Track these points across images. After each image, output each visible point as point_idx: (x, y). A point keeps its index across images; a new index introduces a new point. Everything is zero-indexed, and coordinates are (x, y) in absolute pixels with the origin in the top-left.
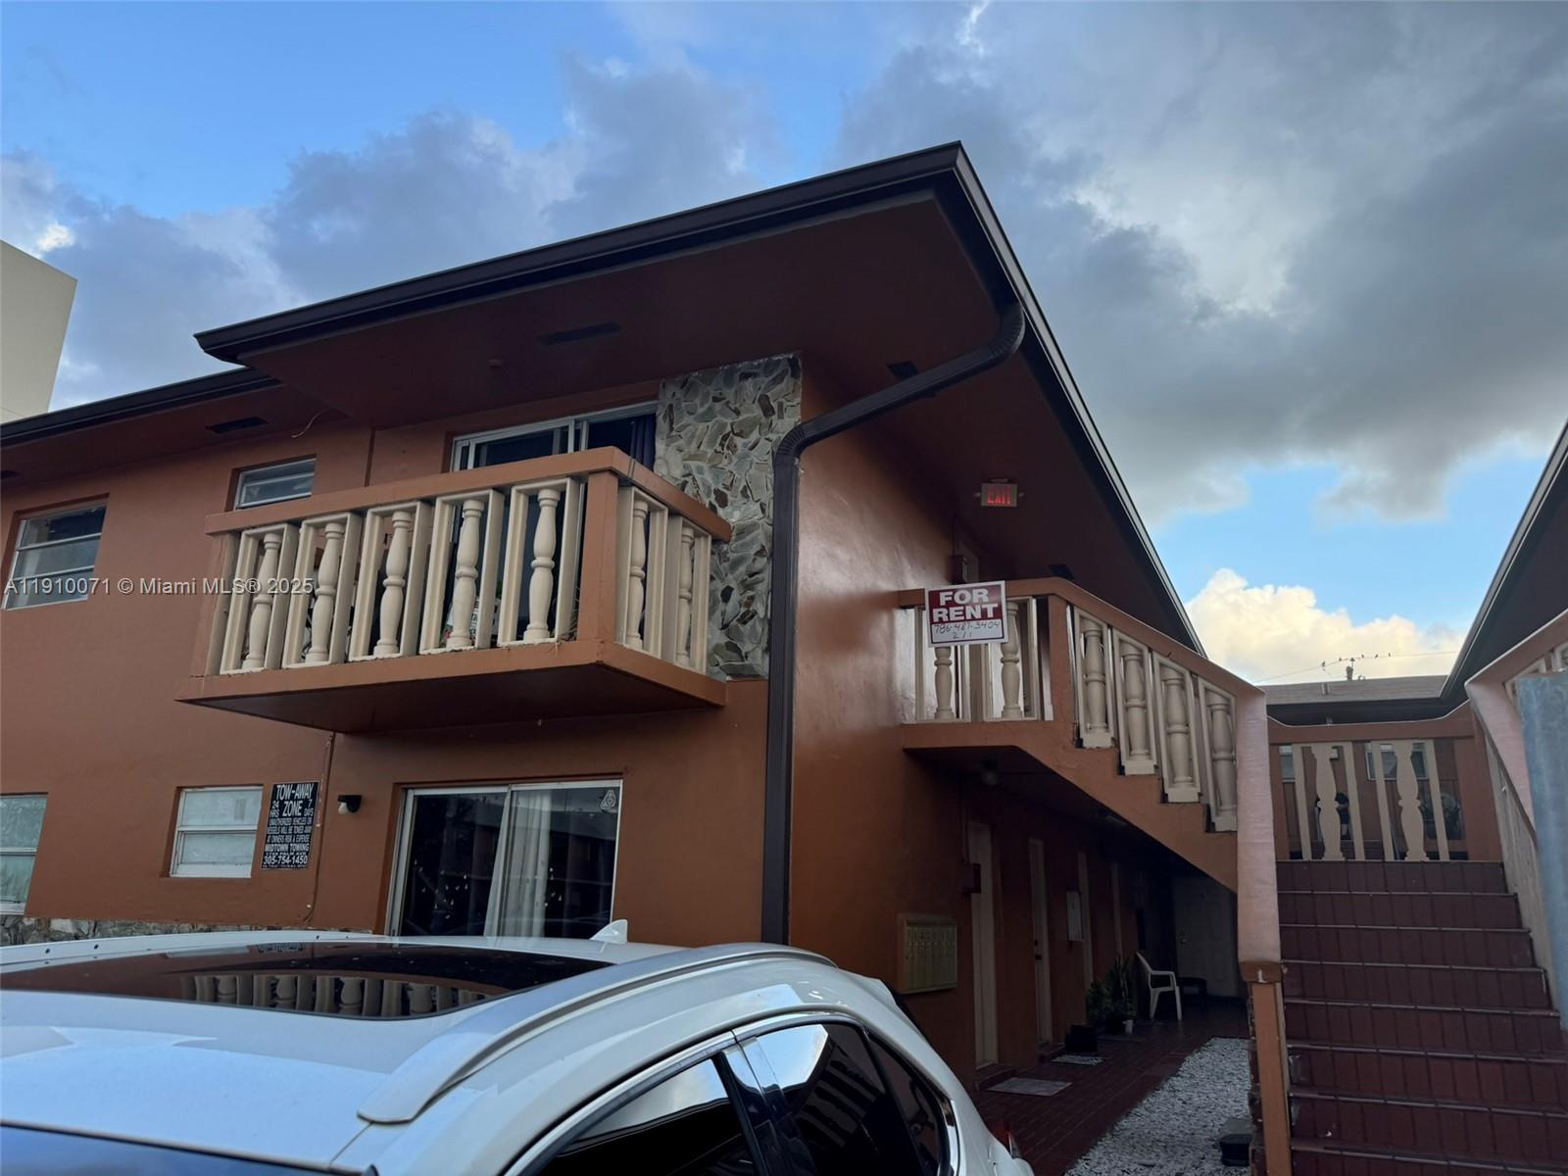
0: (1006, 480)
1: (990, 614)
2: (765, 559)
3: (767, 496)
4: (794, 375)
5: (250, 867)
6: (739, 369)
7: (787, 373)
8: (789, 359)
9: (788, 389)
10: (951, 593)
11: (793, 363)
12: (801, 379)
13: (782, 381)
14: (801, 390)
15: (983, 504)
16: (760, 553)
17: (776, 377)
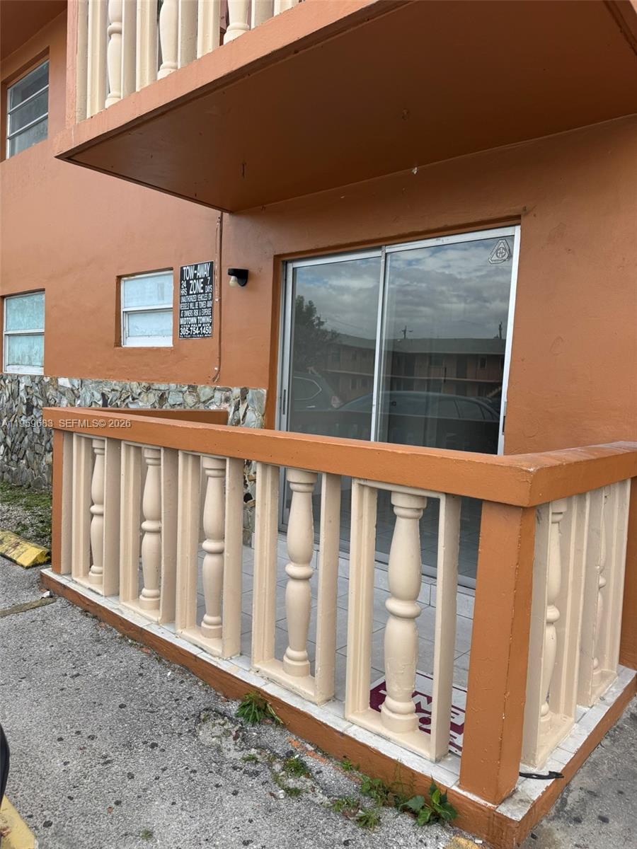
5: (171, 338)
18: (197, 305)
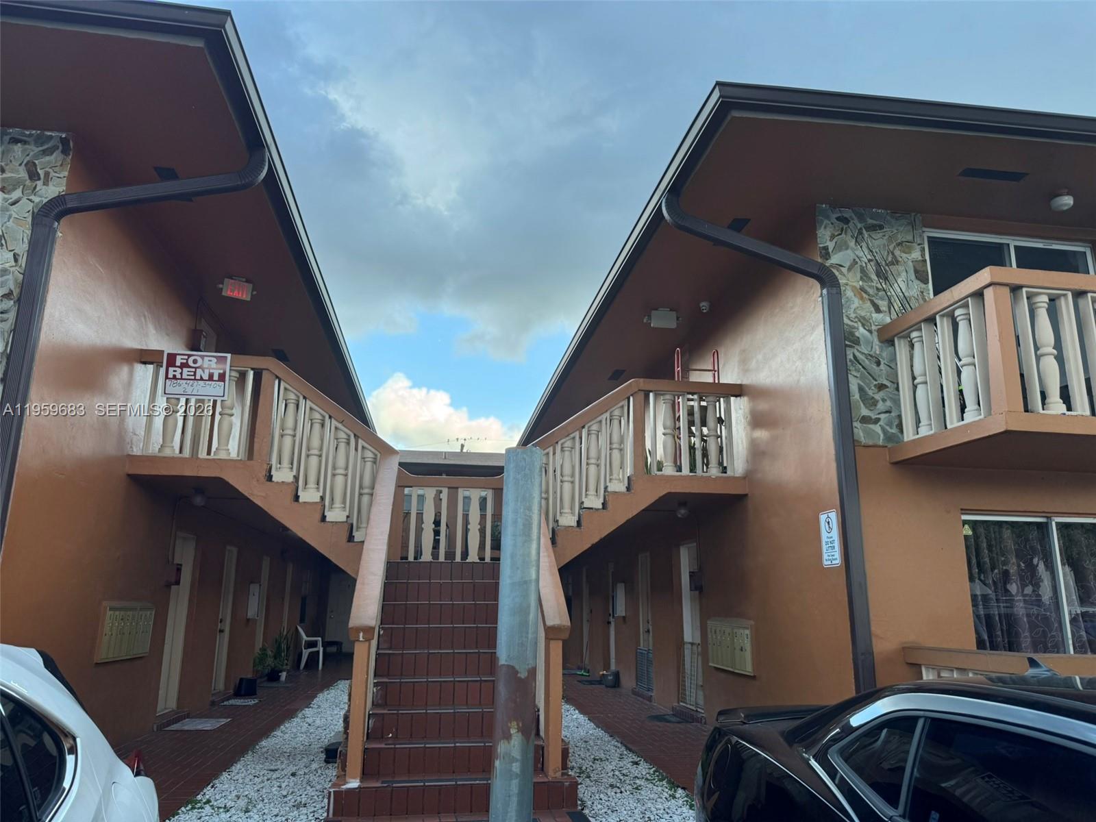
0: (244, 280)
1: (216, 378)
2: (12, 302)
3: (22, 248)
4: (65, 152)
6: (10, 133)
7: (58, 148)
8: (61, 137)
9: (55, 163)
10: (186, 357)
11: (64, 142)
12: (70, 157)
13: (52, 154)
14: (69, 166)
15: (224, 294)
16: (8, 296)
17: (47, 149)
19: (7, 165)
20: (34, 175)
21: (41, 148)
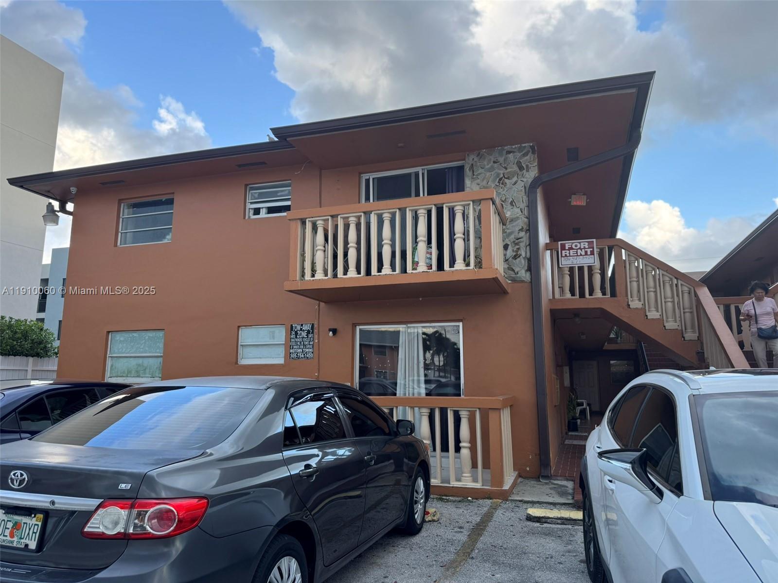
0: (582, 194)
1: (589, 253)
2: (524, 232)
3: (523, 205)
4: (533, 153)
5: (283, 359)
6: (506, 149)
7: (530, 152)
8: (530, 146)
9: (530, 159)
10: (571, 244)
11: (532, 148)
12: (536, 155)
13: (528, 155)
14: (537, 160)
15: (572, 204)
16: (521, 230)
17: (525, 153)
18: (302, 343)
19: (507, 165)
20: (521, 168)
21: (522, 154)
